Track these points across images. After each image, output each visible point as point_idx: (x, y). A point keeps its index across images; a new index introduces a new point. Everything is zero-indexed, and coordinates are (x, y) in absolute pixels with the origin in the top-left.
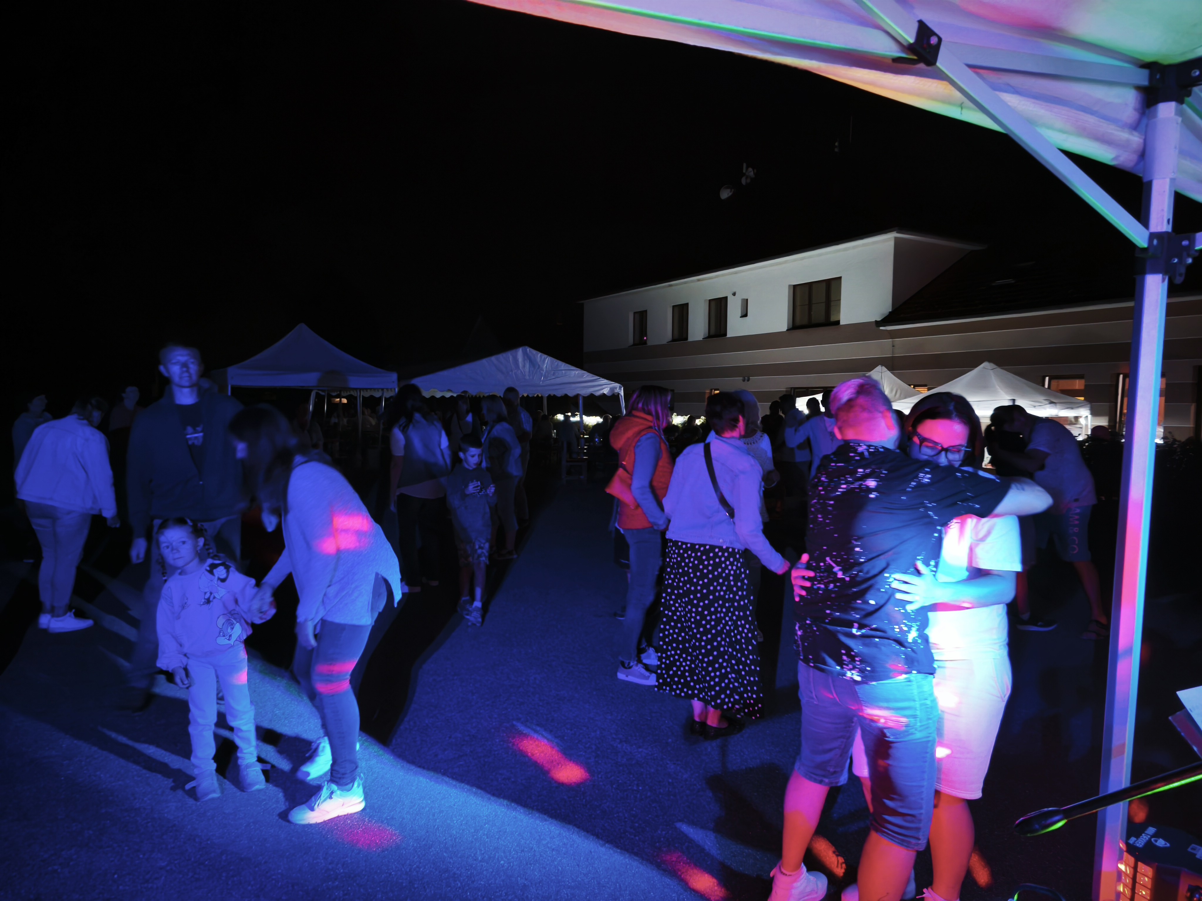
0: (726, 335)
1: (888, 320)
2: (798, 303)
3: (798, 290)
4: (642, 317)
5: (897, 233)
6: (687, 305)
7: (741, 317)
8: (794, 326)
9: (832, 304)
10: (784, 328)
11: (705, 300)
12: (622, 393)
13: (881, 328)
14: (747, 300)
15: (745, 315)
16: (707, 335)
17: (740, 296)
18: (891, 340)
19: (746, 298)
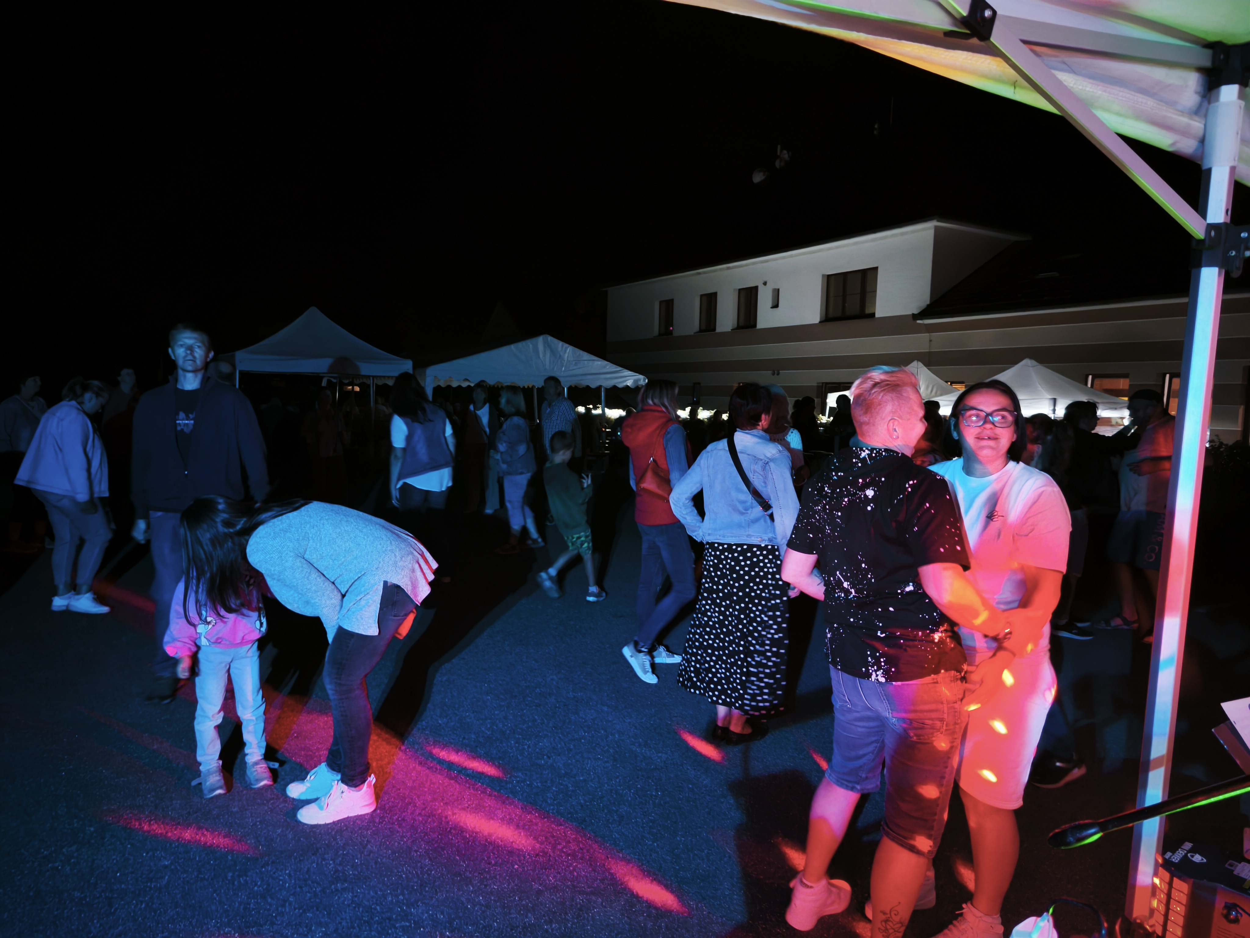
1: (925, 313)
2: (832, 294)
3: (832, 280)
4: (668, 306)
5: (938, 221)
6: (715, 294)
7: (771, 308)
8: (827, 319)
9: (868, 295)
10: (816, 320)
11: (735, 290)
13: (919, 322)
14: (778, 290)
15: (776, 306)
16: (736, 326)
17: (771, 286)
18: (928, 334)
19: (777, 288)
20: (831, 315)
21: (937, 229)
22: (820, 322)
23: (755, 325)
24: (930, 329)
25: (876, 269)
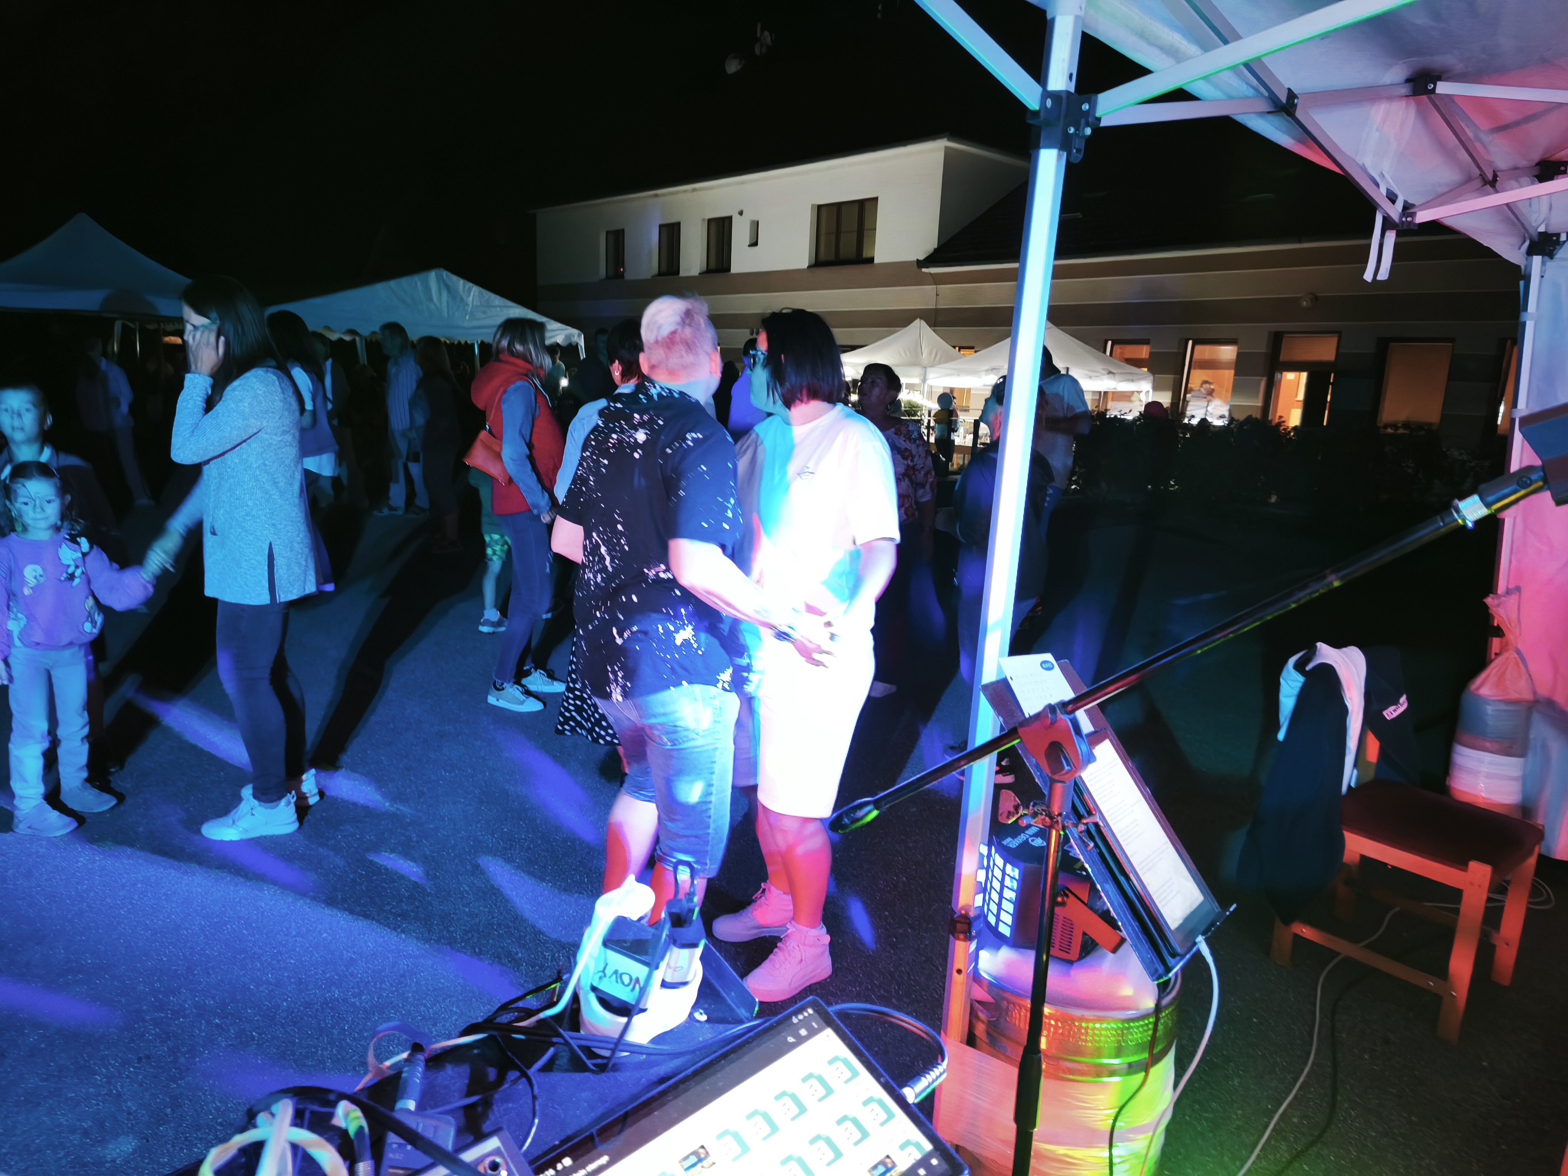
0: (729, 270)
1: (933, 259)
2: (823, 231)
3: (824, 212)
4: (617, 238)
5: (949, 140)
6: (678, 225)
7: (749, 246)
8: (818, 263)
9: (866, 233)
10: (804, 264)
11: (703, 220)
12: (582, 343)
13: (924, 270)
14: (758, 222)
15: (754, 244)
16: (704, 268)
17: (749, 216)
18: (935, 286)
19: (756, 219)
20: (823, 257)
21: (948, 151)
22: (809, 267)
23: (728, 269)
24: (937, 280)
25: (876, 199)
